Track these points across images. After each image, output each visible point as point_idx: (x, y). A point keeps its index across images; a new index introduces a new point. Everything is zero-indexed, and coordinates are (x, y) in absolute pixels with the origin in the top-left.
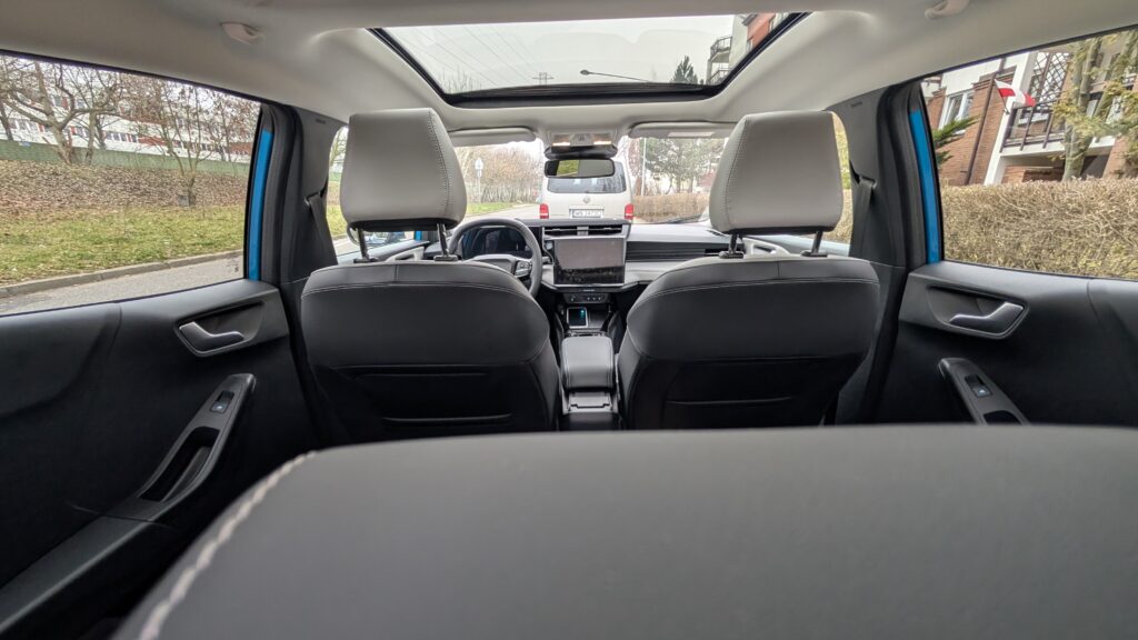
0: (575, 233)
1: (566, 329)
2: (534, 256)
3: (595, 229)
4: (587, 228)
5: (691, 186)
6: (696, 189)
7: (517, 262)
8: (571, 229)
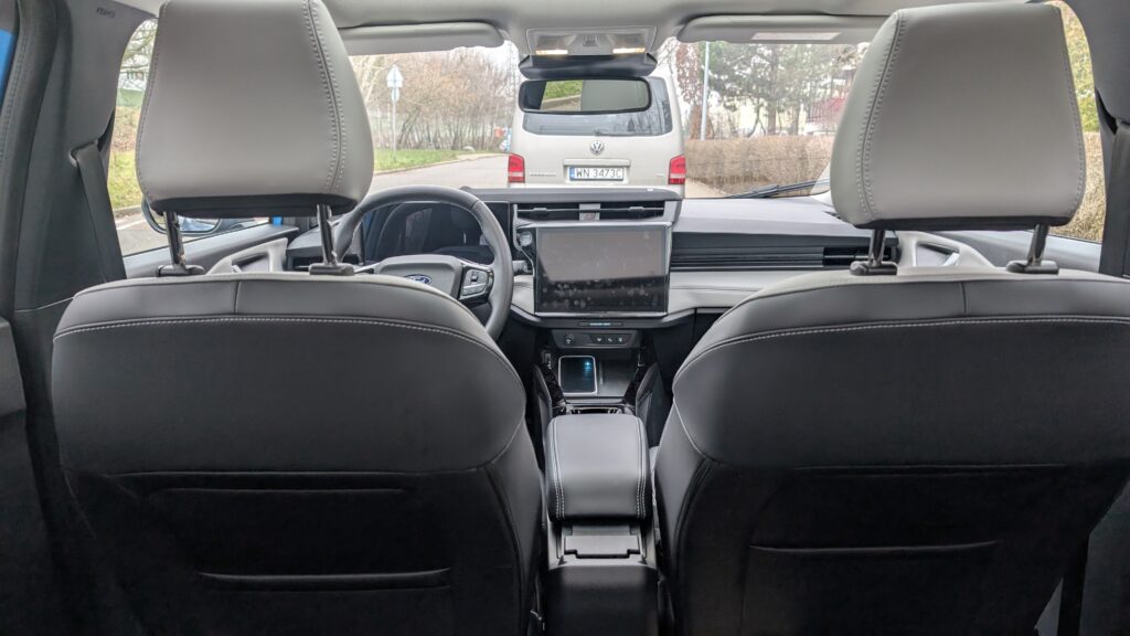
0: (576, 217)
1: (557, 398)
2: (498, 258)
3: (614, 208)
4: (598, 207)
5: (796, 121)
6: (806, 128)
7: (465, 270)
8: (567, 208)
